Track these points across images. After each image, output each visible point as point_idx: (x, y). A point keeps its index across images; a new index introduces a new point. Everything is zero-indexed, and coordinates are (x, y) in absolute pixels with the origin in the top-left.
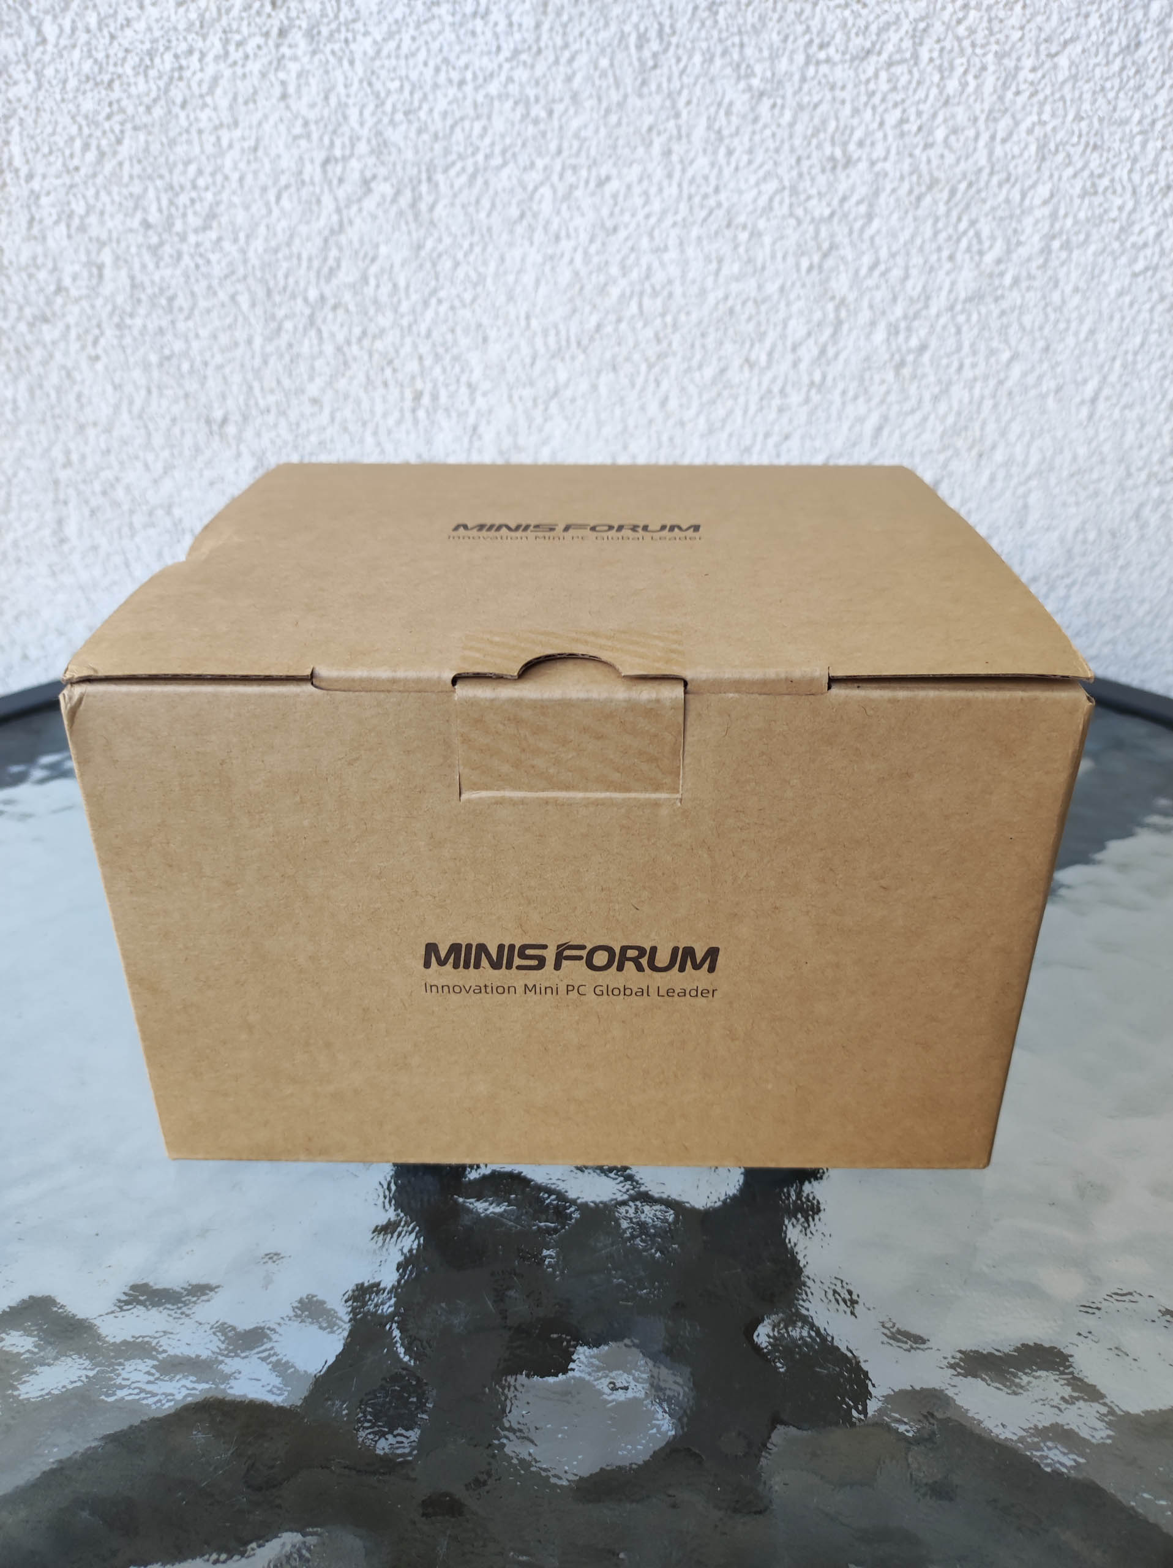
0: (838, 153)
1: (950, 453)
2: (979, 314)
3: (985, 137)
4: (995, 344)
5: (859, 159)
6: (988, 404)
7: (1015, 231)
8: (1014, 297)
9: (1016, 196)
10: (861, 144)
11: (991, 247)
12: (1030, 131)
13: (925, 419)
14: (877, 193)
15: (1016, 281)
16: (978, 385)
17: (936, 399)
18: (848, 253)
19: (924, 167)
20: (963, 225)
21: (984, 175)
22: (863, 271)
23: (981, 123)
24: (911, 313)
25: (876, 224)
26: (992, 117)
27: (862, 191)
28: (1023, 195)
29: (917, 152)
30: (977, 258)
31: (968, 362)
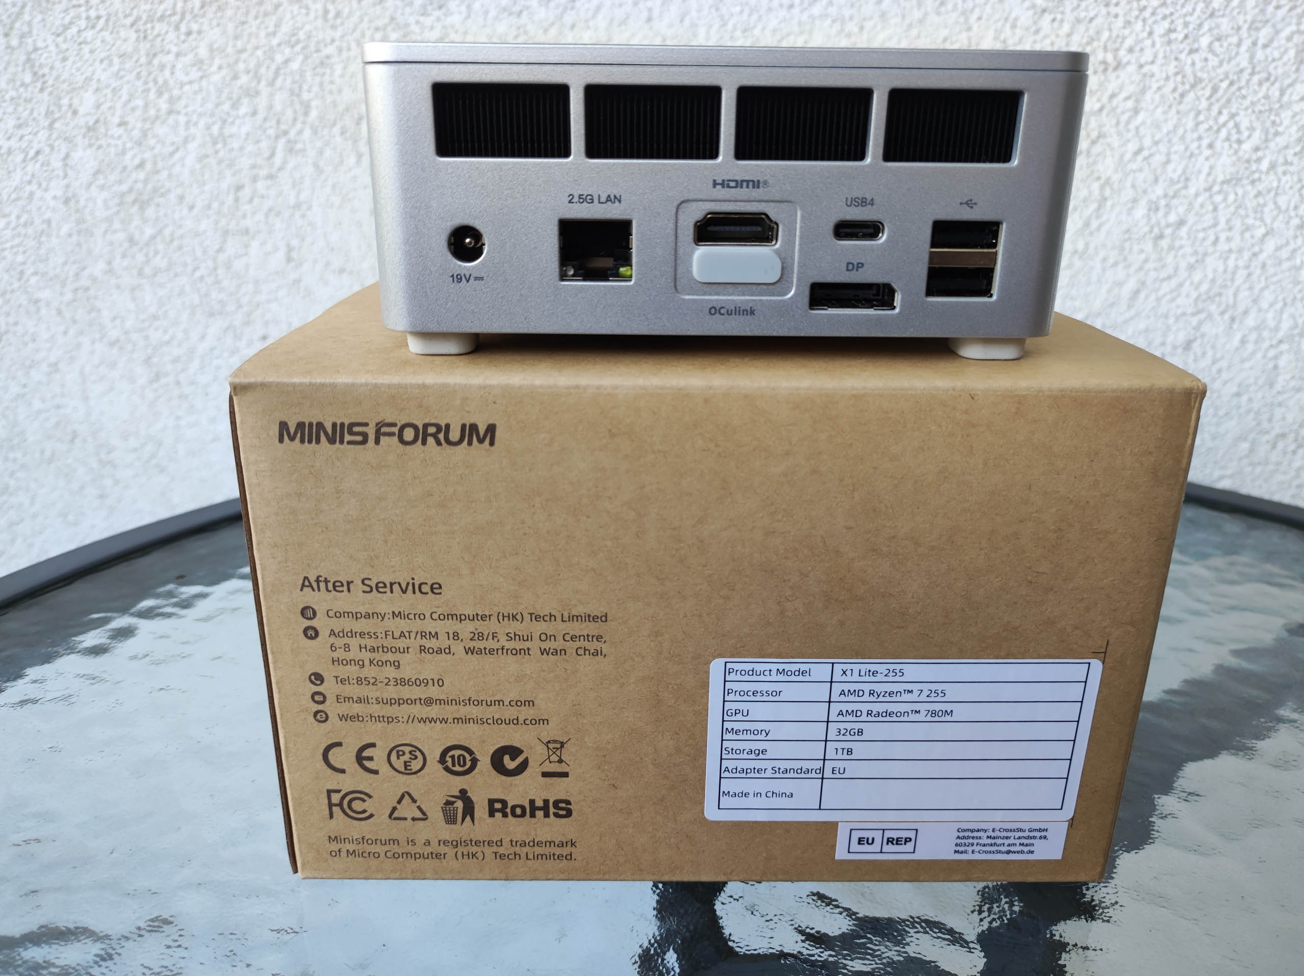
0: (1110, 57)
1: (1202, 316)
2: (1236, 194)
3: (1247, 43)
4: (1250, 221)
5: (1128, 63)
6: (1241, 274)
7: (1274, 123)
8: (1271, 180)
9: (1275, 92)
10: (1131, 50)
11: (1249, 137)
12: (1289, 39)
13: (1181, 285)
14: (1143, 91)
15: (1273, 166)
16: (1233, 256)
17: (1191, 268)
18: (1115, 141)
19: (1188, 70)
20: (1222, 119)
21: (1246, 76)
22: (1128, 156)
23: (1244, 32)
24: (1171, 193)
25: (1141, 117)
26: (1253, 27)
27: (1130, 89)
28: (1282, 92)
29: (1183, 56)
30: (1235, 146)
31: (1223, 237)
